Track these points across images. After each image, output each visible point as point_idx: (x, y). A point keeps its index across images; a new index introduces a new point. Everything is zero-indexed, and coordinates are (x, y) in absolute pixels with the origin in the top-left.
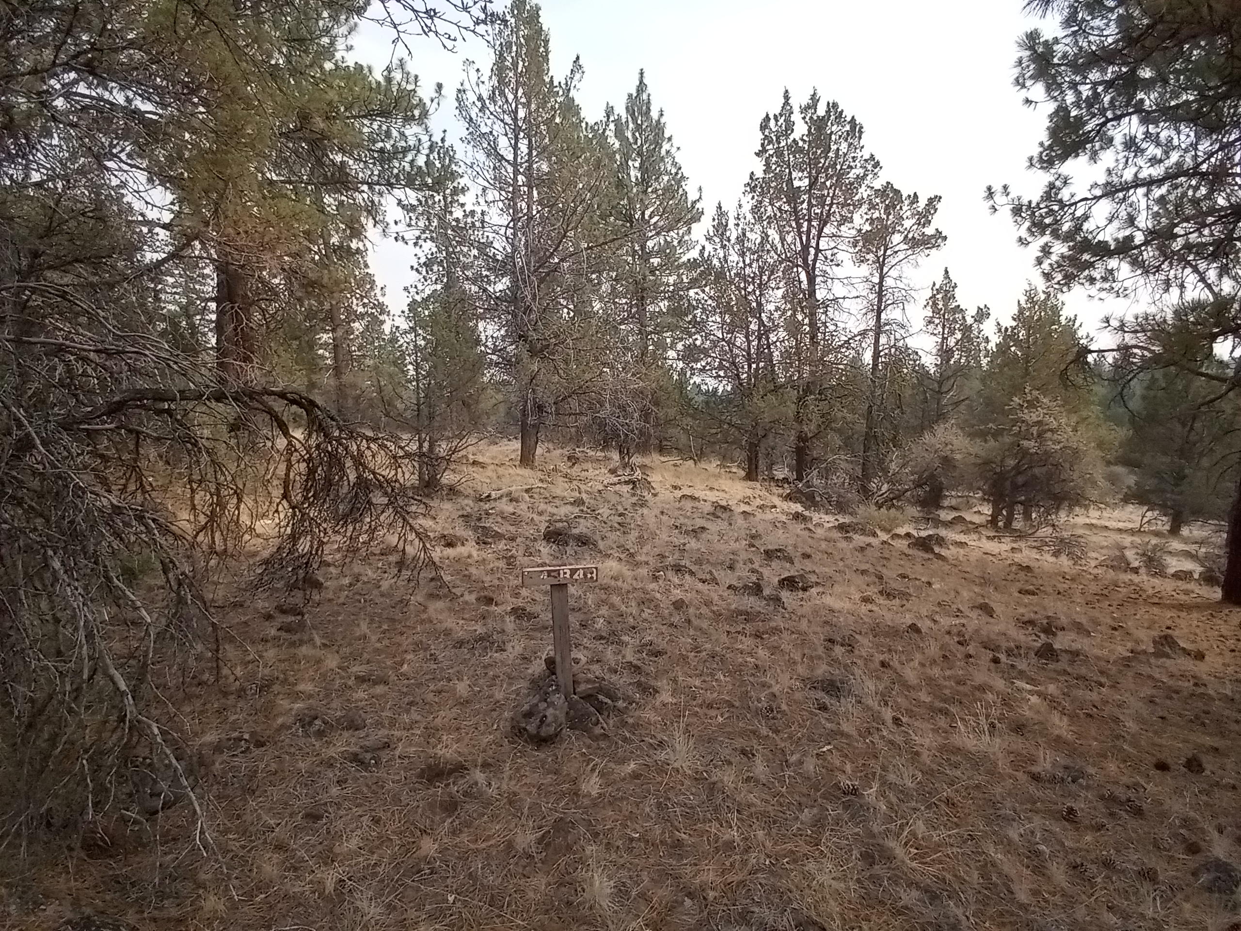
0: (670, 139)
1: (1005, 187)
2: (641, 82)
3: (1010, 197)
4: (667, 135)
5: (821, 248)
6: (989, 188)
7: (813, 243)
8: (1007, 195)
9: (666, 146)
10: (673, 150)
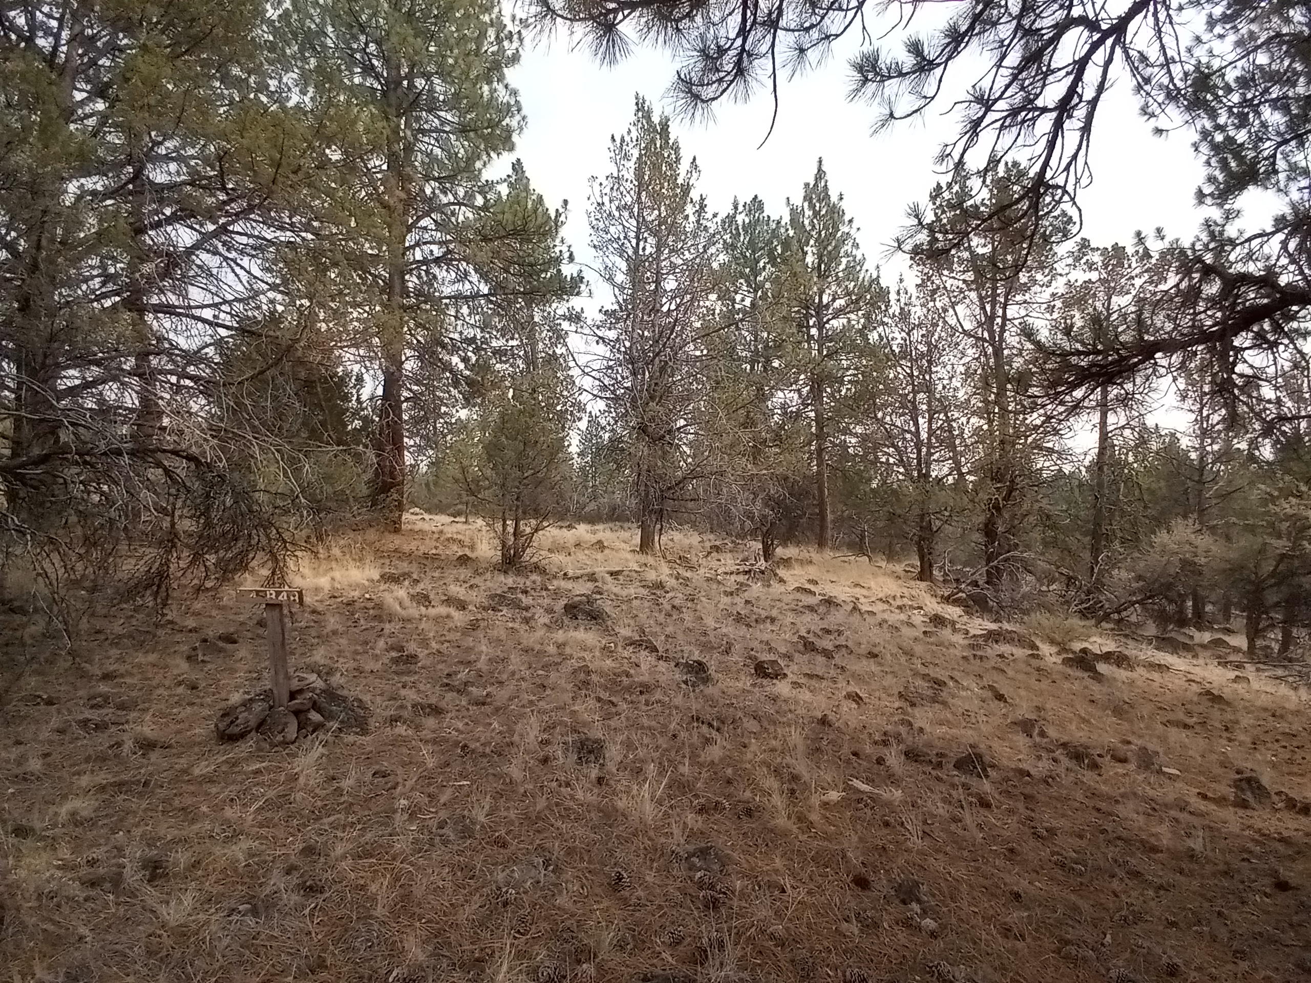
0: (851, 221)
1: (1159, 230)
2: (820, 170)
3: (1166, 241)
4: (847, 218)
5: (1009, 317)
6: (1138, 234)
7: (1000, 312)
8: (1162, 239)
9: (844, 229)
10: (853, 232)
